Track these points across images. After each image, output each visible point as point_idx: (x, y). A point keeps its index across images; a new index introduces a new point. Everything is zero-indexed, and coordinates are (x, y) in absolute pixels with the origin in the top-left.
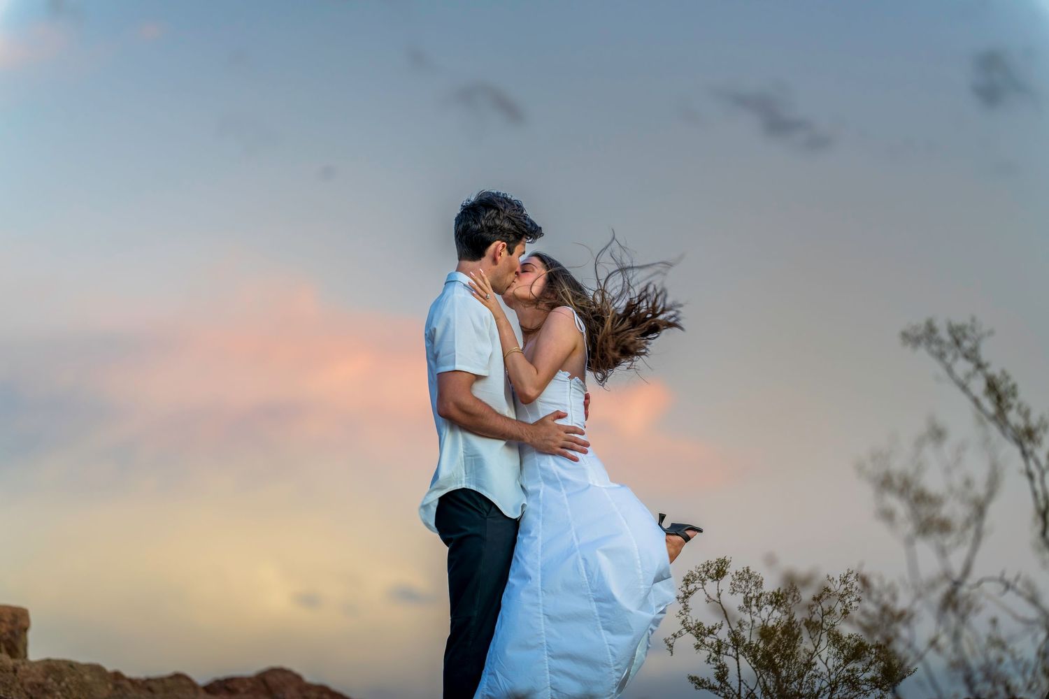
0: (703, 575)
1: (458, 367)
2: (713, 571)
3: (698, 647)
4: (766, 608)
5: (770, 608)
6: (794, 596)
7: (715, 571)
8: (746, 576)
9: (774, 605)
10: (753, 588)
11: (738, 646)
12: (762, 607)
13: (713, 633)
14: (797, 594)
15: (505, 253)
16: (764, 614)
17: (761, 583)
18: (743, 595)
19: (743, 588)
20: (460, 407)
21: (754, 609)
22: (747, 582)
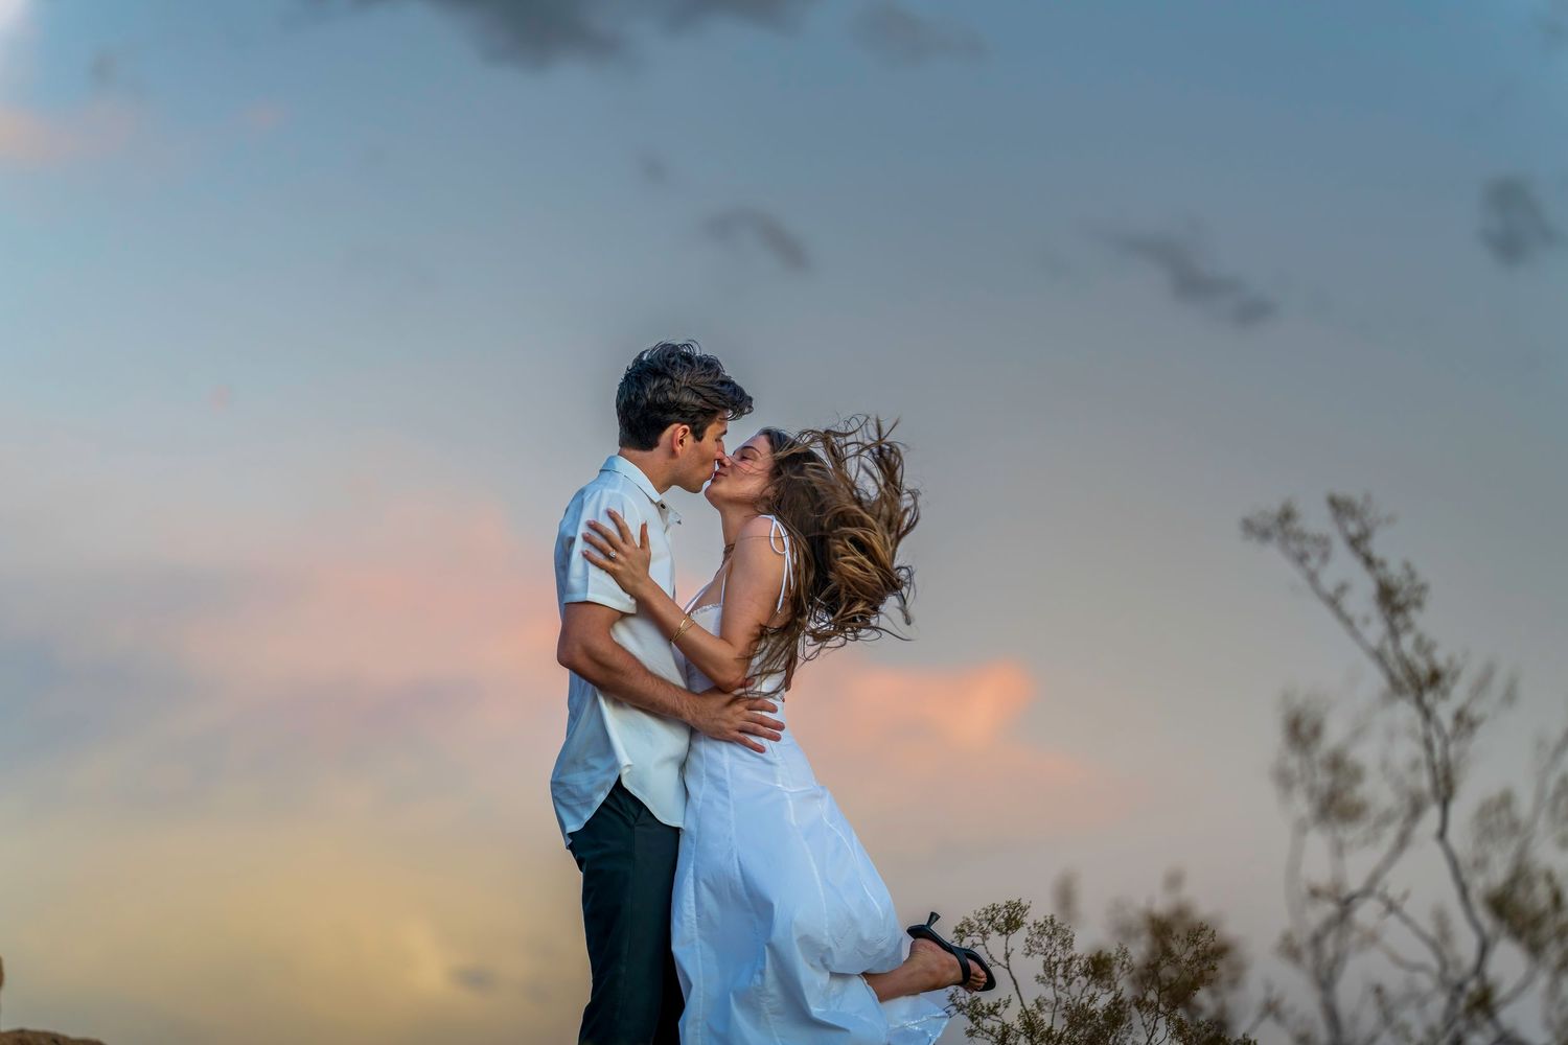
0: (985, 925)
1: (591, 597)
2: (1000, 920)
3: (971, 1033)
4: (1079, 982)
5: (1084, 980)
6: (1123, 963)
7: (1002, 920)
8: (1049, 929)
9: (1090, 976)
10: (1059, 948)
11: (1033, 1033)
12: (1072, 979)
13: (996, 1014)
14: (1127, 960)
15: (689, 440)
16: (1075, 989)
17: (1071, 940)
18: (1043, 958)
19: (1044, 947)
20: (591, 654)
21: (1060, 981)
22: (1050, 938)
